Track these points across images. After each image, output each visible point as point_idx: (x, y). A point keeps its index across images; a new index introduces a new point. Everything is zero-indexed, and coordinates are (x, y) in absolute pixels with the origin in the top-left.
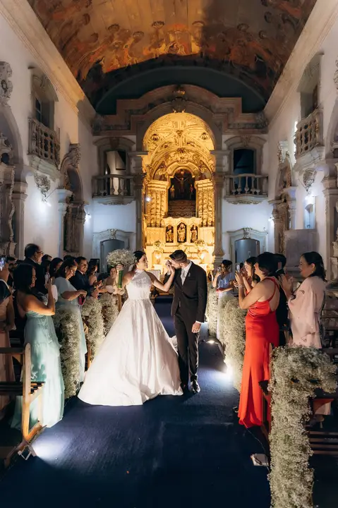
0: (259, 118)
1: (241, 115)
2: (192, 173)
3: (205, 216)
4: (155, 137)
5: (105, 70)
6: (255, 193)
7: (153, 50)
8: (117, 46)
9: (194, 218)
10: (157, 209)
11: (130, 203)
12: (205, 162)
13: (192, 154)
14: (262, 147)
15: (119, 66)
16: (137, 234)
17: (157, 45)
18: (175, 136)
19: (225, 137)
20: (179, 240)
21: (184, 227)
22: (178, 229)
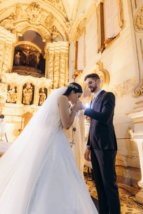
2: (43, 37)
9: (44, 78)
20: (24, 102)
21: (32, 88)
22: (23, 89)
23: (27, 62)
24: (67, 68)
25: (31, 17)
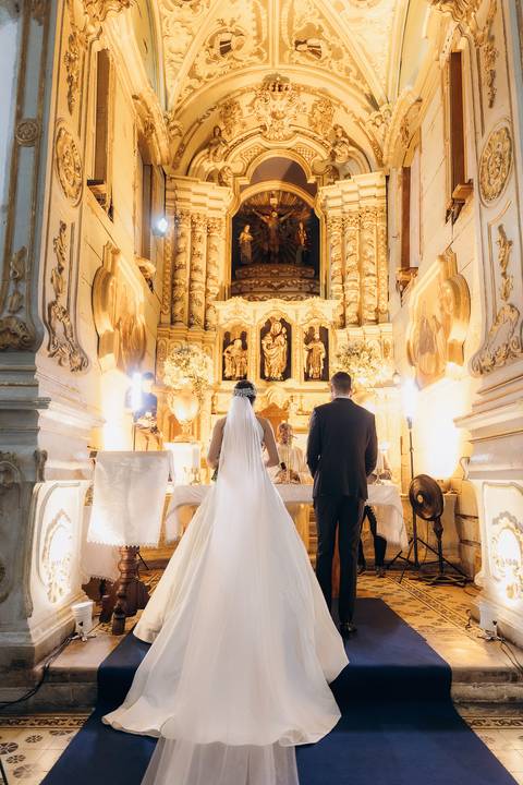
2: (307, 170)
3: (351, 295)
9: (316, 299)
10: (195, 270)
13: (308, 100)
20: (267, 375)
21: (284, 331)
22: (262, 338)
23: (274, 246)
24: (383, 257)
25: (269, 120)
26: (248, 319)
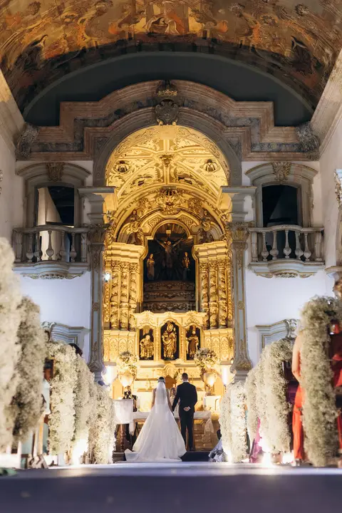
0: (303, 134)
1: (273, 130)
3: (213, 309)
4: (123, 166)
5: (44, 55)
6: (303, 259)
7: (125, 27)
8: (68, 20)
10: (122, 295)
11: (80, 275)
12: (211, 210)
13: (188, 197)
14: (310, 182)
15: (67, 49)
16: (92, 330)
17: (132, 20)
18: (157, 165)
19: (246, 166)
21: (175, 330)
25: (164, 206)
26: (154, 323)
